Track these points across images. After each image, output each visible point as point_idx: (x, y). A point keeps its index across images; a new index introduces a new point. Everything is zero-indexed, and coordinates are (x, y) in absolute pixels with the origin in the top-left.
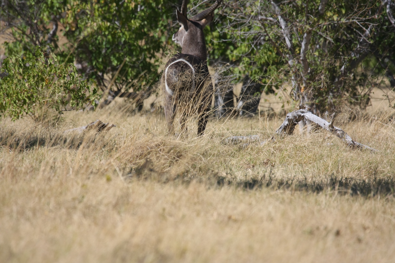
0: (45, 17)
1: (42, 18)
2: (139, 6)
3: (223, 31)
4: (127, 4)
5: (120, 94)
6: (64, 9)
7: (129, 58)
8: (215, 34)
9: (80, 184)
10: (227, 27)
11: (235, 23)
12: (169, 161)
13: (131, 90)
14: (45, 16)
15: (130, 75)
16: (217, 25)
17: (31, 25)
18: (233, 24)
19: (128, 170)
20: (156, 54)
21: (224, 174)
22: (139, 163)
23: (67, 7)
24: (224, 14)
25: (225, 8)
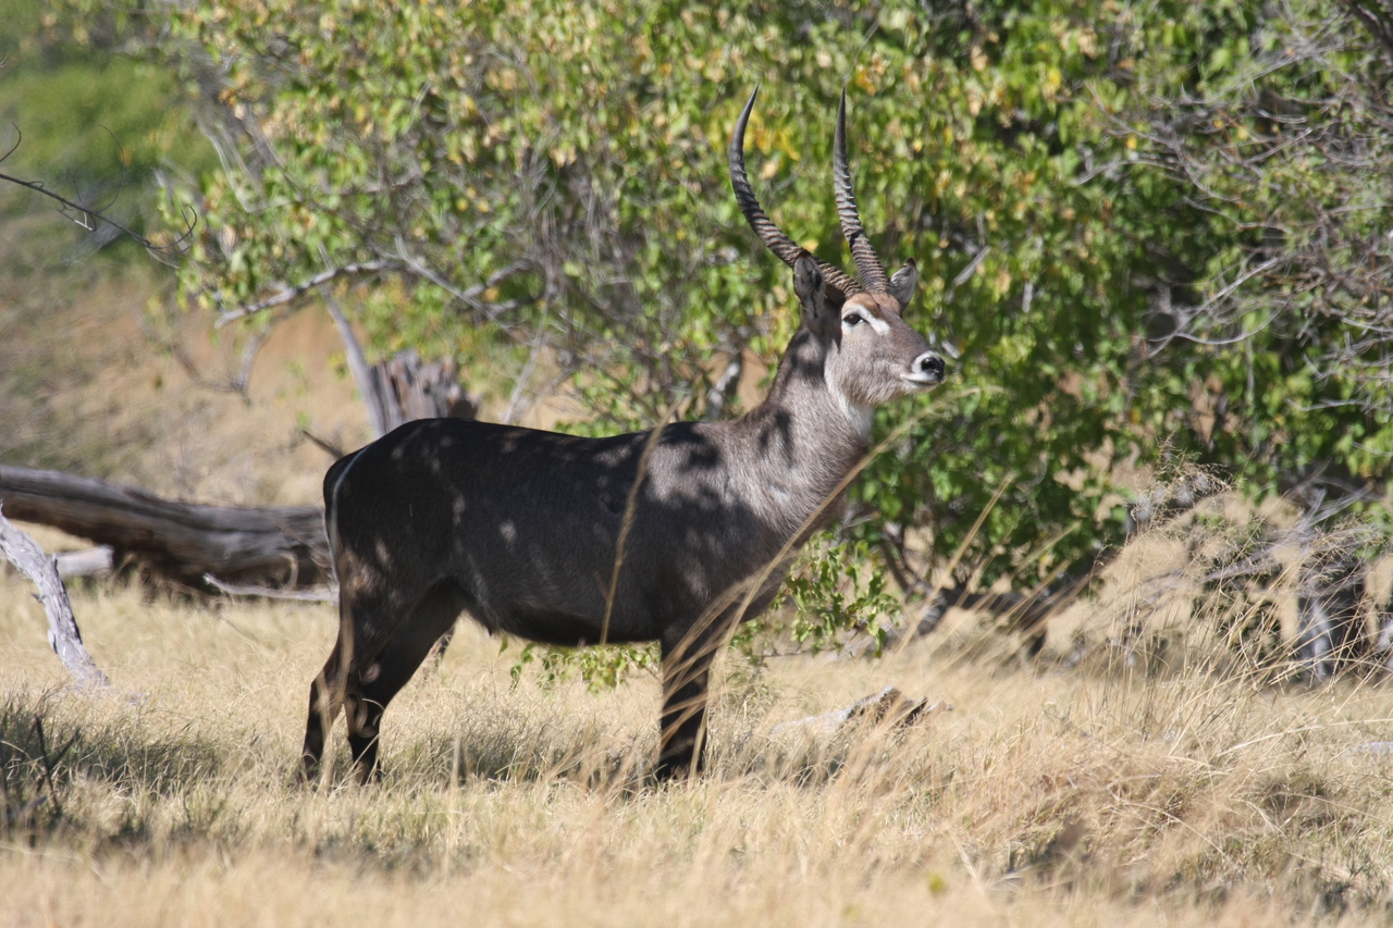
0: (699, 336)
1: (690, 336)
2: (1029, 288)
3: (1330, 371)
4: (984, 283)
5: (963, 598)
6: (764, 303)
7: (994, 472)
8: (1298, 383)
9: (839, 905)
10: (1344, 358)
11: (1370, 342)
12: (1144, 827)
13: (1002, 586)
14: (698, 330)
15: (999, 530)
16: (1303, 350)
17: (649, 361)
18: (1362, 344)
19: (1001, 860)
20: (1088, 456)
21: (1343, 874)
22: (1037, 834)
23: (774, 294)
24: (1333, 311)
25: (1336, 291)
